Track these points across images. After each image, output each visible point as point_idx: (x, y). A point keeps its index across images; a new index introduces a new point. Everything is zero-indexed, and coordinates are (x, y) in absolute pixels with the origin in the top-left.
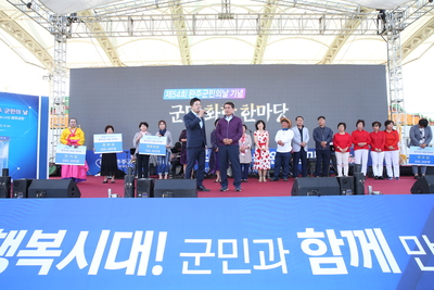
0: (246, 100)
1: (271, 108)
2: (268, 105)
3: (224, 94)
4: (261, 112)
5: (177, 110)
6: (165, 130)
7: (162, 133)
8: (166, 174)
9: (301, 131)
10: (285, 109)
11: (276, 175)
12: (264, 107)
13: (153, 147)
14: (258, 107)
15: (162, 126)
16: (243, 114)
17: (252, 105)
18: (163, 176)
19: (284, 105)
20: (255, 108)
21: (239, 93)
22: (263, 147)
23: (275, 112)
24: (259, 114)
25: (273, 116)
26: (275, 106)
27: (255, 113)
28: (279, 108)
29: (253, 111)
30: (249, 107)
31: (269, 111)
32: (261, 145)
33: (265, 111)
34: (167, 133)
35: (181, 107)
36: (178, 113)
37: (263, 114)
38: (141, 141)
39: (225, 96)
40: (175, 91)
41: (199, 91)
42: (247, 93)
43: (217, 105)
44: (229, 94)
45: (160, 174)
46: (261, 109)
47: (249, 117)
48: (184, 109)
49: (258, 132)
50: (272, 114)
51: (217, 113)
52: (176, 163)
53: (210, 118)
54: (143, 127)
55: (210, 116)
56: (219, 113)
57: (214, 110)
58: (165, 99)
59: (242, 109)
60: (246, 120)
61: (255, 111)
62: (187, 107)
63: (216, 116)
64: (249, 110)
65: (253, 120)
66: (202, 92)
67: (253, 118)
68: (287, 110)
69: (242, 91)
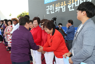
5: (48, 8)
12: (78, 0)
14: (76, 1)
16: (69, 7)
24: (76, 6)
27: (74, 5)
31: (81, 2)
36: (48, 10)
37: (78, 5)
47: (71, 8)
53: (57, 10)
55: (57, 9)
56: (60, 7)
57: (58, 6)
58: (45, 4)
59: (68, 4)
60: (70, 10)
61: (74, 3)
62: (50, 6)
63: (59, 10)
64: (72, 4)
65: (73, 10)
67: (73, 8)
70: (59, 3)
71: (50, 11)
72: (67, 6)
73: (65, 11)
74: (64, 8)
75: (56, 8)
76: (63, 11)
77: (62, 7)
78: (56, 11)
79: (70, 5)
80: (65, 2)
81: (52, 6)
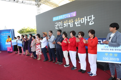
0: (77, 17)
2: (85, 17)
3: (68, 15)
5: (56, 24)
10: (93, 18)
12: (83, 19)
14: (81, 19)
17: (79, 18)
19: (93, 16)
20: (80, 20)
21: (74, 14)
23: (89, 20)
24: (82, 22)
25: (88, 22)
26: (88, 17)
27: (80, 22)
29: (79, 21)
31: (86, 20)
35: (57, 23)
36: (57, 25)
37: (84, 22)
42: (77, 14)
44: (71, 15)
47: (78, 24)
48: (58, 24)
50: (87, 21)
51: (67, 24)
53: (65, 26)
57: (66, 23)
58: (53, 21)
59: (75, 21)
60: (77, 26)
62: (59, 23)
63: (67, 25)
64: (78, 21)
65: (80, 25)
66: (62, 16)
67: (80, 24)
68: (94, 18)
69: (75, 13)
70: (67, 21)
71: (58, 27)
72: (74, 23)
73: (72, 26)
74: (71, 24)
75: (64, 24)
76: (71, 27)
77: (69, 23)
78: (64, 27)
79: (77, 22)
80: (72, 20)
81: (60, 23)
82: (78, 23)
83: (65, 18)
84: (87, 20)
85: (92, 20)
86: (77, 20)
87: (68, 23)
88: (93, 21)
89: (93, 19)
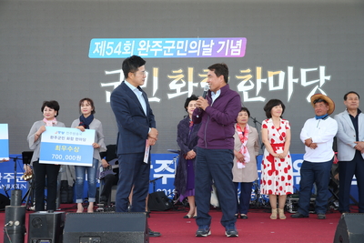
0: (249, 61)
1: (297, 75)
2: (290, 69)
3: (204, 48)
4: (276, 83)
6: (91, 118)
7: (85, 123)
8: (91, 201)
9: (355, 121)
10: (323, 78)
11: (304, 205)
12: (282, 74)
13: (68, 149)
14: (271, 74)
15: (86, 109)
16: (241, 88)
17: (259, 70)
18: (85, 205)
19: (322, 69)
20: (264, 75)
21: (234, 48)
22: (280, 151)
23: (304, 83)
24: (271, 88)
25: (300, 91)
26: (303, 72)
27: (265, 86)
28: (310, 76)
29: (260, 81)
30: (254, 73)
31: (291, 81)
32: (275, 146)
33: (285, 80)
34: (96, 123)
36: (116, 85)
37: (281, 87)
38: (45, 138)
39: (207, 52)
40: (111, 42)
41: (157, 42)
42: (249, 48)
43: (191, 70)
44: (216, 47)
45: (79, 202)
46: (276, 79)
47: (252, 93)
49: (270, 123)
50: (297, 86)
51: (192, 85)
52: (111, 181)
53: (179, 93)
54: (49, 111)
55: (178, 90)
56: (196, 85)
57: (186, 79)
58: (90, 56)
59: (238, 77)
60: (246, 99)
61: (265, 81)
63: (190, 91)
64: (254, 80)
65: (262, 99)
66: (163, 45)
67: (261, 94)
68: (328, 78)
69: (240, 42)
77: (204, 84)
78: (170, 96)
79: (248, 84)
82: (251, 87)
83: (179, 54)
84: (296, 81)
85: (318, 83)
86: (250, 76)
87: (197, 79)
88: (323, 88)
89: (322, 83)
